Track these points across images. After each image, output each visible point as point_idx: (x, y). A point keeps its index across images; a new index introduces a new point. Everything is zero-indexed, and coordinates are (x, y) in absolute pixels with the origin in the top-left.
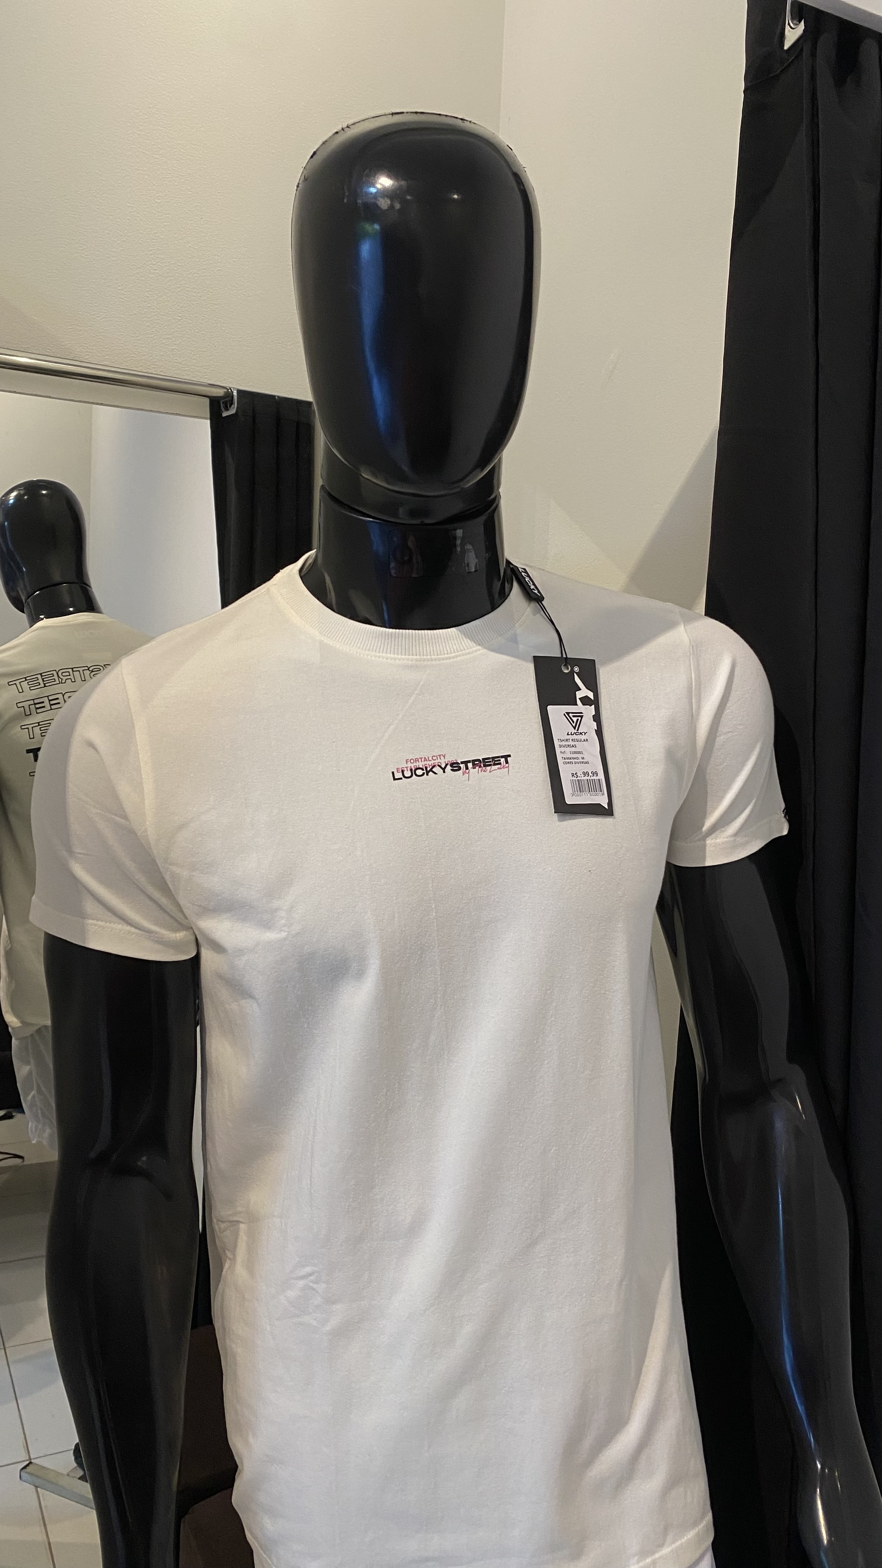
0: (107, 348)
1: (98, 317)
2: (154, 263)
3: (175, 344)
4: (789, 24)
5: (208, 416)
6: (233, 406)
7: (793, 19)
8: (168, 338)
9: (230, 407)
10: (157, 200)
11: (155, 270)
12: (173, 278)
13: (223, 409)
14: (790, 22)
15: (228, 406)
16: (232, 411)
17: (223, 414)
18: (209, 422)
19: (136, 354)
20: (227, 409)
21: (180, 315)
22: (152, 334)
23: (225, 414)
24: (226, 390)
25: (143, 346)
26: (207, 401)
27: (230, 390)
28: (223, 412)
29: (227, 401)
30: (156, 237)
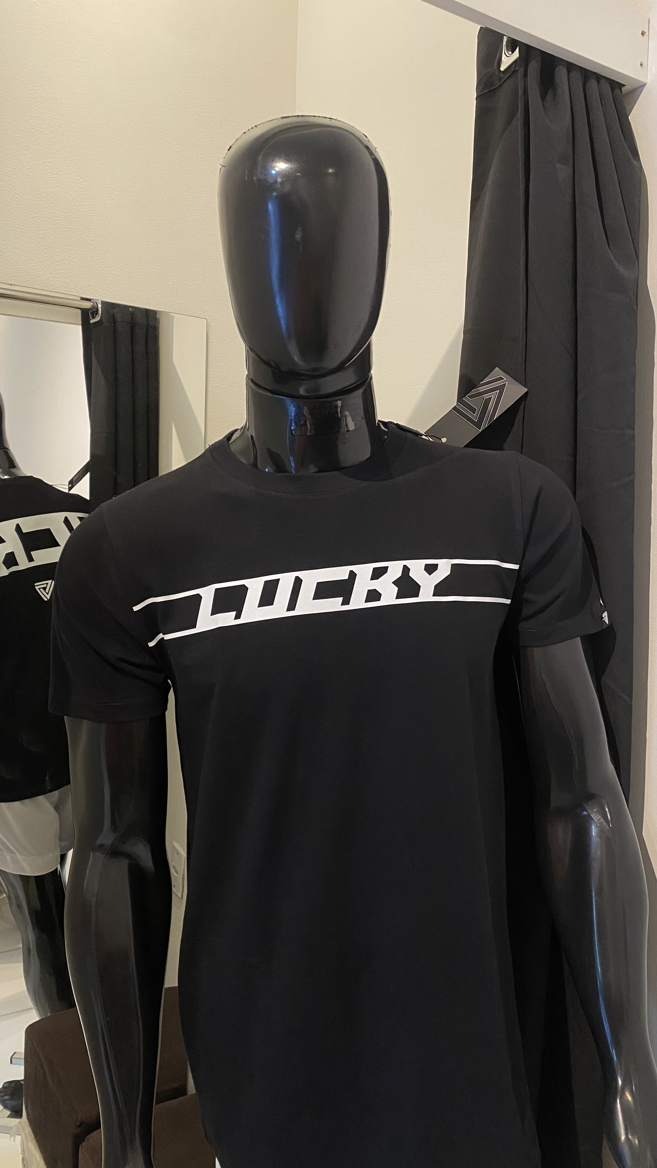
0: (12, 272)
1: (5, 248)
2: (47, 210)
3: (63, 269)
4: (505, 53)
5: (80, 322)
6: (98, 315)
7: (508, 50)
8: (58, 265)
9: (96, 316)
10: (48, 164)
11: (47, 215)
12: (61, 221)
13: (91, 318)
14: (506, 52)
15: (95, 315)
16: (97, 319)
17: (91, 321)
18: (80, 327)
19: (33, 276)
20: (94, 318)
21: (66, 248)
22: (46, 262)
23: (92, 321)
24: (93, 304)
25: (39, 270)
26: (79, 311)
27: (96, 304)
28: (90, 320)
29: (94, 311)
30: (47, 191)
